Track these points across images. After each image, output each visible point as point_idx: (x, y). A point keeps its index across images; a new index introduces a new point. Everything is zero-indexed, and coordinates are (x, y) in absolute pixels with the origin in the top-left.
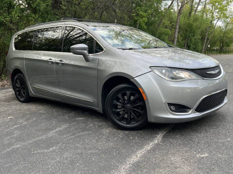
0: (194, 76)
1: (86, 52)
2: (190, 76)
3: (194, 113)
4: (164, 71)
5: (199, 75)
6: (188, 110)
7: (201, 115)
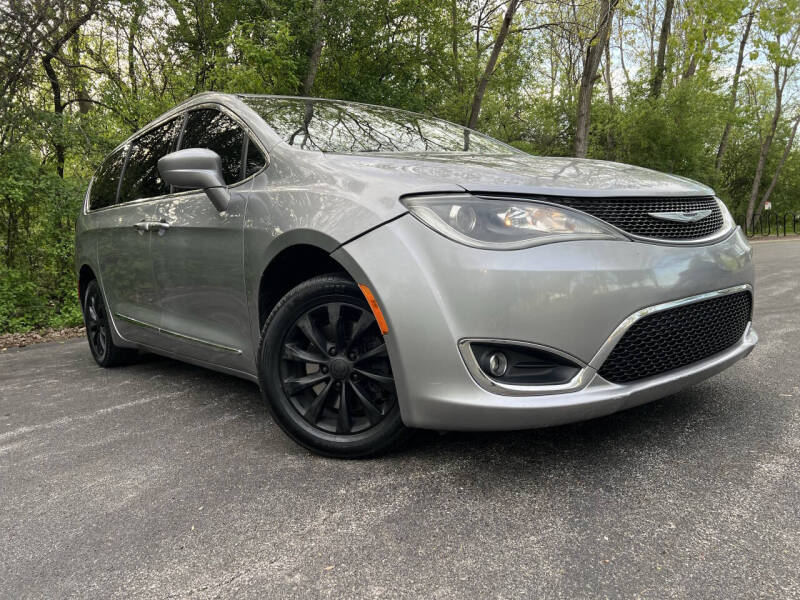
0: (588, 226)
1: (212, 176)
2: (569, 226)
3: (595, 384)
4: (455, 211)
5: (612, 221)
6: (568, 372)
7: (628, 393)
